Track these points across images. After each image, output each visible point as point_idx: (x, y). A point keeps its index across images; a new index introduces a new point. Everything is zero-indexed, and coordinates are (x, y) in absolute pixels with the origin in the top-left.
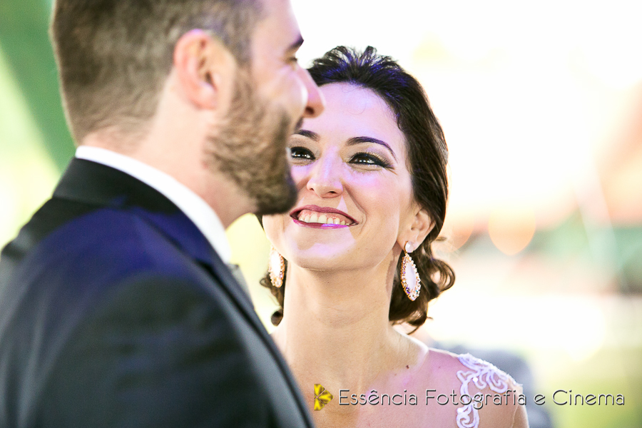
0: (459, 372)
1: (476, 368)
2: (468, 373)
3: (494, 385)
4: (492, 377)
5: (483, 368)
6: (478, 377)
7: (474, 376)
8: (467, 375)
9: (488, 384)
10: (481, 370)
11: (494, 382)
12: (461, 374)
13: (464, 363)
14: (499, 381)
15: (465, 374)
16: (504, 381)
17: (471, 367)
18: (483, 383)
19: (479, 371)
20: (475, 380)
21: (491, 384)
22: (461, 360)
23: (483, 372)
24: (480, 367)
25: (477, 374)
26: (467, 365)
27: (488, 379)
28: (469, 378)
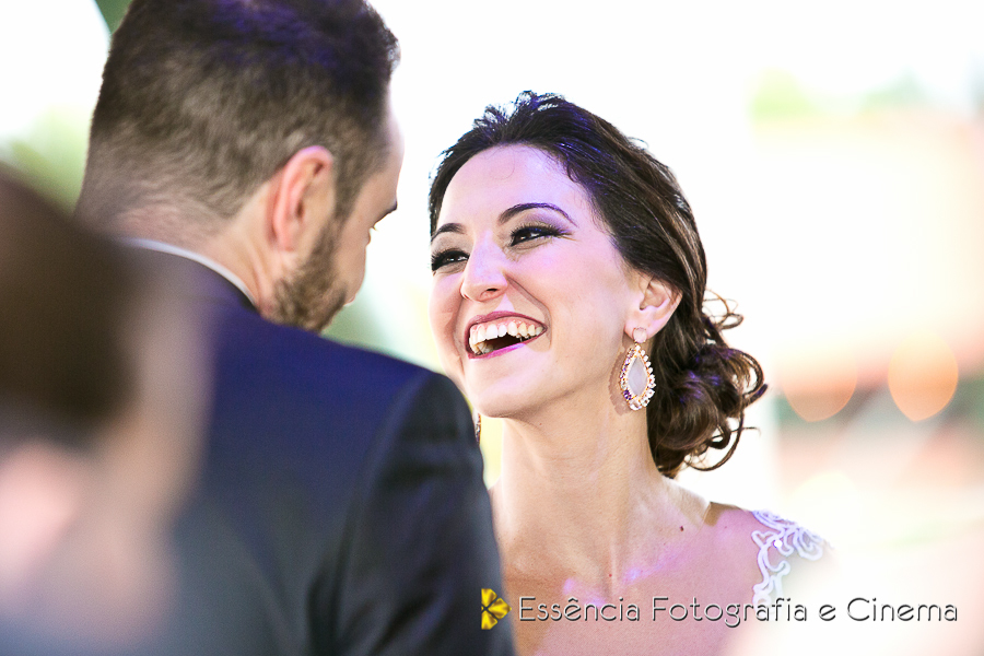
0: (754, 534)
1: (779, 527)
2: (768, 533)
3: (804, 550)
4: (801, 539)
5: (788, 526)
6: (781, 539)
7: (776, 537)
8: (767, 537)
9: (795, 549)
10: (786, 529)
11: (804, 544)
12: (758, 535)
13: (762, 521)
14: (811, 544)
15: (763, 536)
16: (817, 543)
17: (771, 526)
18: (789, 547)
19: (783, 531)
20: (778, 544)
21: (799, 548)
22: (757, 516)
23: (789, 532)
24: (784, 526)
25: (781, 535)
26: (765, 522)
27: (795, 542)
28: (770, 541)
